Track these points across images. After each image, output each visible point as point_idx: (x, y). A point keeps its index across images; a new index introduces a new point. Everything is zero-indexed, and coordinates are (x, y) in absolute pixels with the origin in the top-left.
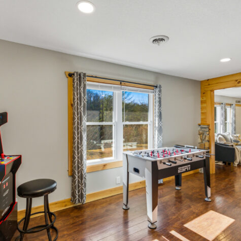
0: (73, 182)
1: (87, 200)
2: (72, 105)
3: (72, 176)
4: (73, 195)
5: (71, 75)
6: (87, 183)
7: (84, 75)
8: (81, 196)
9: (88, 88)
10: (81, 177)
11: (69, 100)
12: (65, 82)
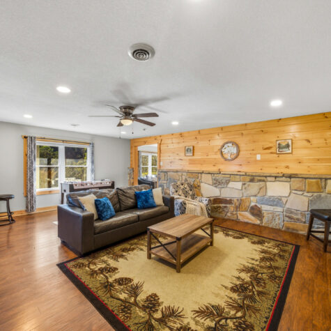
0: (27, 199)
1: (36, 211)
2: (26, 155)
3: (27, 196)
4: (27, 207)
5: (26, 137)
6: (37, 200)
7: (35, 138)
8: (32, 207)
9: (37, 144)
10: (32, 196)
11: (25, 152)
12: (22, 141)
